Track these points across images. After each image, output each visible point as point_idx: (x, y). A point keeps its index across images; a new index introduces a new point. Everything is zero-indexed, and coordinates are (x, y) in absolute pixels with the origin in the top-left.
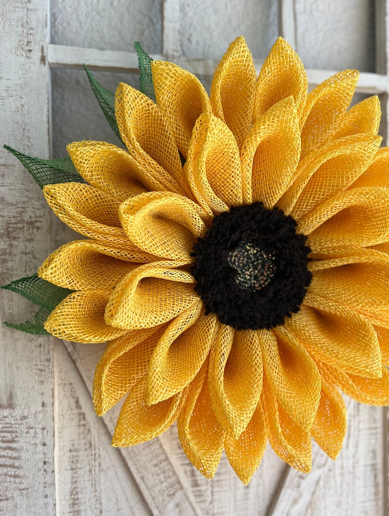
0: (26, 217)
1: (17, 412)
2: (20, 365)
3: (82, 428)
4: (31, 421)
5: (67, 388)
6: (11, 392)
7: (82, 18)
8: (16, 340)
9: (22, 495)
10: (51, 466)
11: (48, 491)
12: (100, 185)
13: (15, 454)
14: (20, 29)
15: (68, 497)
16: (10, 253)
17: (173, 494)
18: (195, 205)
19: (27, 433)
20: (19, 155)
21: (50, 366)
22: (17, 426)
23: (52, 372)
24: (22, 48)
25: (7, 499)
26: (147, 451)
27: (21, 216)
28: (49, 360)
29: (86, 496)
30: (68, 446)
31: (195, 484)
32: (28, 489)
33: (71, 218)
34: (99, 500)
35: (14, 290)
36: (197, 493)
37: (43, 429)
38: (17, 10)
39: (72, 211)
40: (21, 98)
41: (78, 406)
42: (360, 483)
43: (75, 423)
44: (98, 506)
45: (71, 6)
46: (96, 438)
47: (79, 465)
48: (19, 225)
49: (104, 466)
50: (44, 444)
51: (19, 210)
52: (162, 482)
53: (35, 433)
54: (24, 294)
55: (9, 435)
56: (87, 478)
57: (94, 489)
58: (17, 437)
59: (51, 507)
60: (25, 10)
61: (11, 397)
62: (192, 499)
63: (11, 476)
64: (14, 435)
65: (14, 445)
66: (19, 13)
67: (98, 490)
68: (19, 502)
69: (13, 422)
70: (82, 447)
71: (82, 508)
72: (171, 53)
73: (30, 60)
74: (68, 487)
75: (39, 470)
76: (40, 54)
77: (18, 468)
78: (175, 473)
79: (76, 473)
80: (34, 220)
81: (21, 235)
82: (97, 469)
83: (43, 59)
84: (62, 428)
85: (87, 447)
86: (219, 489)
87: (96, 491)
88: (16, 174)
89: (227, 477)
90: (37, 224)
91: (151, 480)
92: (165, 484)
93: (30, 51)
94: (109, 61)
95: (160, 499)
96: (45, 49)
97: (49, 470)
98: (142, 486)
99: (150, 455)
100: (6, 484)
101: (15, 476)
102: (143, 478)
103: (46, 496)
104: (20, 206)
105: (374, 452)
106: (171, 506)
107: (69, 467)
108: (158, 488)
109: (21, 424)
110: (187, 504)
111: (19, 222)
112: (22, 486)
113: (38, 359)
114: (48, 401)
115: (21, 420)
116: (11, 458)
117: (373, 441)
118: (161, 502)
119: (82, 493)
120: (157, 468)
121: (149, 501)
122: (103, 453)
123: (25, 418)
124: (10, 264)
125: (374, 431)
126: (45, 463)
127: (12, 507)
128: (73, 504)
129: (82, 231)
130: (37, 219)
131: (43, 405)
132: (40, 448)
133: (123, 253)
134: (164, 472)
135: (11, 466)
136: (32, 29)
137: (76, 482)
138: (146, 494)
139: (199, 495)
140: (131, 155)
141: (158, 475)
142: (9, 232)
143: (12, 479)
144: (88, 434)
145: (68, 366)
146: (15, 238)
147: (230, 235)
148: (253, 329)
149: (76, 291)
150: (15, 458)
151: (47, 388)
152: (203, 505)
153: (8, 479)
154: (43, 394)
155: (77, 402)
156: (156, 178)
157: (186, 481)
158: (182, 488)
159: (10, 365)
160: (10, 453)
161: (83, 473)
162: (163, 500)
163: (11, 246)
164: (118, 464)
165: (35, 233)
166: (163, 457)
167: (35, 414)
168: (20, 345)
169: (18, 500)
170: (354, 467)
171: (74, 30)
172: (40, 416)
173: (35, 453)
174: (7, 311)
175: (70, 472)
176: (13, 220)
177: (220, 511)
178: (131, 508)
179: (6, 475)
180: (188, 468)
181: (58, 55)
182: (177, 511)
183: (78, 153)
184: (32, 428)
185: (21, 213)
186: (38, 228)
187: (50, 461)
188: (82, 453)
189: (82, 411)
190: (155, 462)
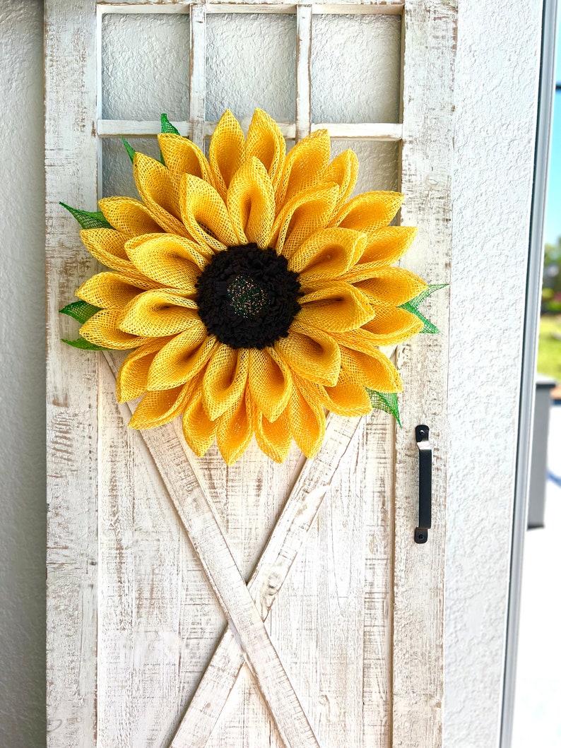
0: (79, 258)
1: (71, 410)
2: (73, 374)
3: (120, 429)
4: (80, 418)
5: (110, 396)
6: (66, 394)
7: (131, 92)
8: (70, 354)
9: (73, 474)
10: (95, 455)
11: (92, 474)
12: (123, 230)
13: (69, 443)
14: (76, 108)
15: (108, 484)
16: (67, 287)
17: (191, 490)
18: (195, 244)
19: (78, 427)
20: (69, 209)
21: (96, 376)
22: (71, 421)
23: (97, 381)
24: (78, 124)
25: (61, 477)
26: (171, 452)
27: (76, 257)
28: (94, 372)
29: (122, 485)
30: (110, 443)
31: (213, 487)
32: (77, 471)
33: (100, 254)
34: (132, 488)
35: (67, 313)
36: (214, 494)
37: (90, 425)
38: (74, 93)
39: (99, 248)
40: (77, 164)
41: (118, 412)
42: (367, 507)
43: (115, 424)
44: (132, 494)
45: (121, 83)
46: (131, 438)
47: (117, 459)
48: (74, 265)
49: (137, 462)
50: (90, 437)
51: (74, 252)
52: (183, 479)
53: (84, 428)
54: (74, 316)
55: (64, 427)
56: (123, 470)
57: (128, 480)
58: (70, 429)
59: (94, 487)
60: (80, 93)
61: (66, 398)
62: (209, 498)
63: (65, 459)
64: (68, 428)
65: (68, 436)
66: (76, 96)
67: (132, 480)
68: (70, 480)
69: (67, 418)
70: (120, 445)
71: (118, 493)
72: (196, 119)
73: (84, 134)
74: (108, 475)
75: (86, 457)
76: (91, 128)
77: (70, 453)
78: (193, 473)
79: (115, 465)
80: (85, 260)
81: (75, 272)
82: (131, 463)
83: (94, 132)
84: (105, 428)
85: (124, 445)
86: (233, 493)
87: (130, 481)
88: (72, 225)
89: (241, 484)
90: (87, 264)
91: (174, 476)
92: (185, 481)
93: (84, 126)
94: (145, 130)
95: (181, 493)
96: (95, 124)
97: (93, 458)
98: (166, 480)
99: (174, 456)
100: (61, 465)
101: (68, 460)
102: (166, 474)
103: (91, 478)
104: (75, 249)
105: (382, 480)
106: (189, 500)
107: (110, 460)
108: (179, 483)
109: (73, 420)
110: (203, 500)
111: (74, 262)
112: (73, 468)
113: (86, 370)
114: (94, 404)
115: (73, 416)
116: (65, 445)
117: (382, 470)
118: (181, 495)
119: (120, 481)
120: (178, 467)
121: (172, 493)
122: (136, 452)
123: (76, 415)
124: (66, 295)
125: (382, 461)
126: (90, 452)
127: (65, 484)
128: (112, 490)
129: (108, 264)
130: (88, 260)
131: (90, 407)
132: (87, 440)
133: (139, 282)
134: (184, 471)
135: (65, 451)
136: (85, 108)
137: (114, 472)
138: (169, 487)
139: (215, 496)
140: (146, 206)
141: (179, 473)
142: (66, 270)
143: (66, 462)
144: (125, 434)
145: (110, 378)
146: (70, 275)
147: (224, 269)
148: (245, 348)
149: (103, 309)
150: (68, 446)
151: (93, 393)
152: (219, 506)
153: (63, 461)
154: (90, 398)
155: (117, 408)
156: (166, 224)
157: (204, 483)
158: (199, 486)
159: (66, 373)
160: (65, 441)
161: (120, 465)
162: (183, 494)
163: (68, 280)
164: (148, 461)
165: (86, 270)
166: (184, 458)
167: (84, 413)
168: (73, 358)
169: (70, 478)
170: (361, 492)
171: (124, 102)
172: (87, 415)
173: (83, 443)
174: (64, 331)
175: (110, 463)
176: (70, 261)
177: (233, 512)
178: (158, 499)
179: (61, 458)
180: (207, 472)
181: (107, 128)
182: (194, 504)
183: (105, 206)
184: (81, 424)
185: (75, 255)
186: (88, 267)
187: (95, 451)
188: (119, 449)
189: (121, 416)
190: (177, 461)
